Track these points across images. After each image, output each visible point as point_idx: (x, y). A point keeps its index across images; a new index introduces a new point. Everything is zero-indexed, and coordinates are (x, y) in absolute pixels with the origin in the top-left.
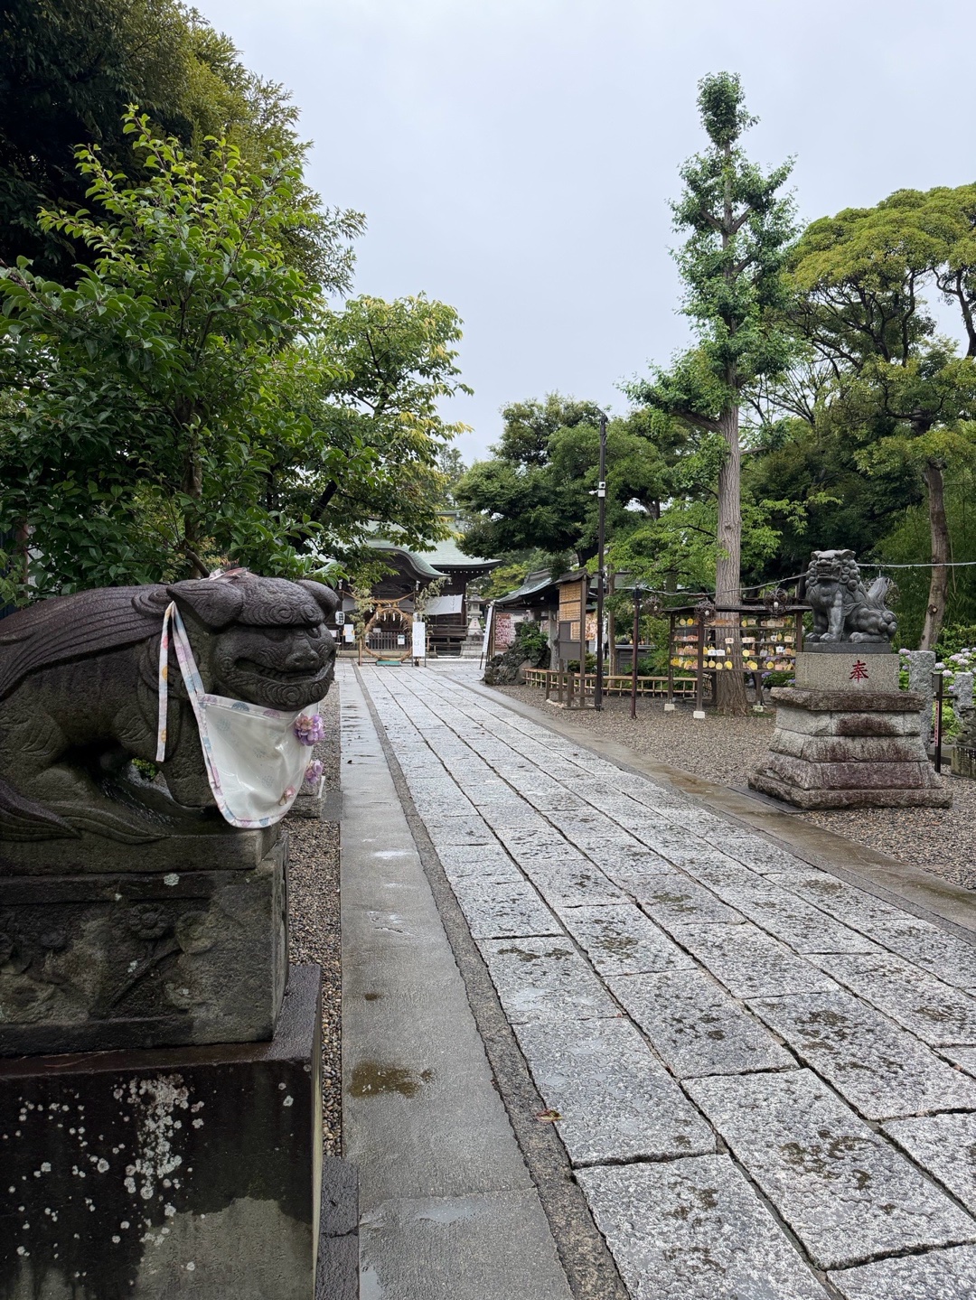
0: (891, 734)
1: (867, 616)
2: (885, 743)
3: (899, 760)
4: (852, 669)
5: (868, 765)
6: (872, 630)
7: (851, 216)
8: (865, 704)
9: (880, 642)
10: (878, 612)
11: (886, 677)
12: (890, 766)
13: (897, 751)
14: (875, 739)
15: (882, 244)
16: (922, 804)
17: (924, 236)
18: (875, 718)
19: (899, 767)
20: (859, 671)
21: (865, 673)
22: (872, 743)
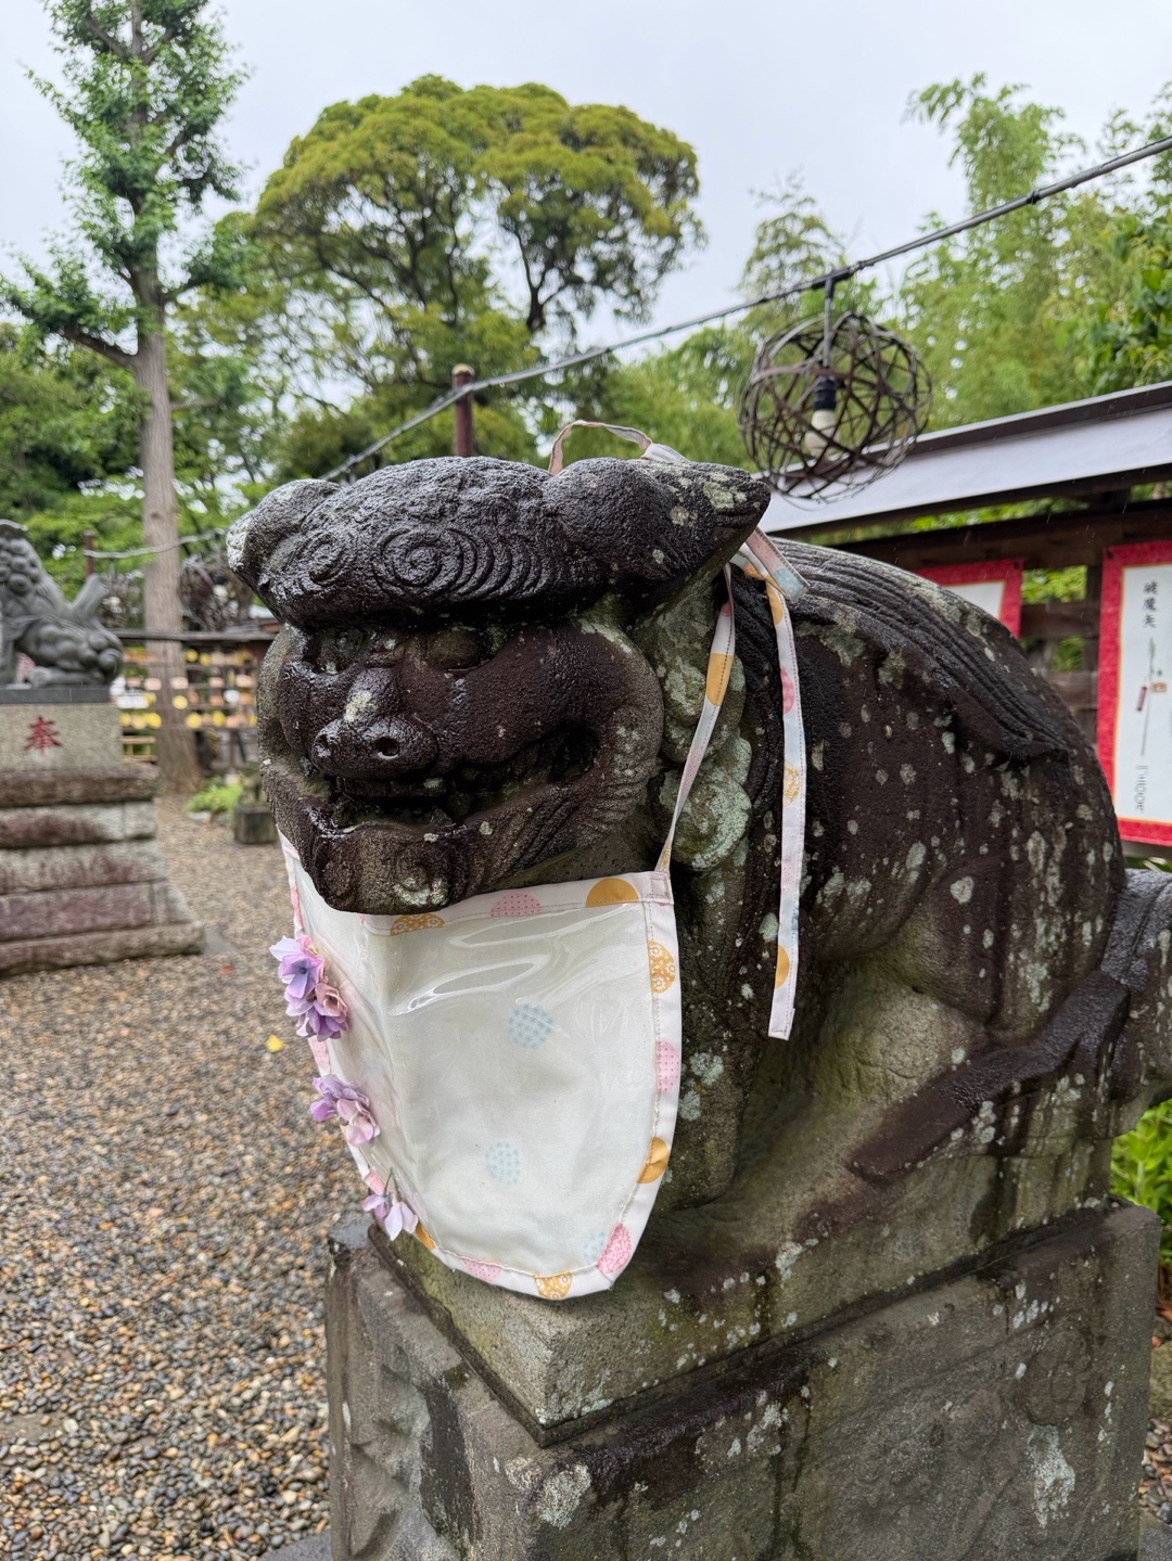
0: (98, 840)
1: (53, 640)
2: (87, 856)
3: (113, 883)
4: (29, 733)
5: (51, 897)
6: (66, 664)
7: (371, 104)
8: (39, 792)
9: (86, 683)
10: (80, 633)
11: (97, 744)
12: (93, 894)
13: (110, 867)
14: (69, 850)
15: (389, 137)
16: (143, 955)
17: (442, 134)
18: (65, 815)
19: (111, 894)
20: (41, 734)
21: (56, 738)
22: (61, 859)
